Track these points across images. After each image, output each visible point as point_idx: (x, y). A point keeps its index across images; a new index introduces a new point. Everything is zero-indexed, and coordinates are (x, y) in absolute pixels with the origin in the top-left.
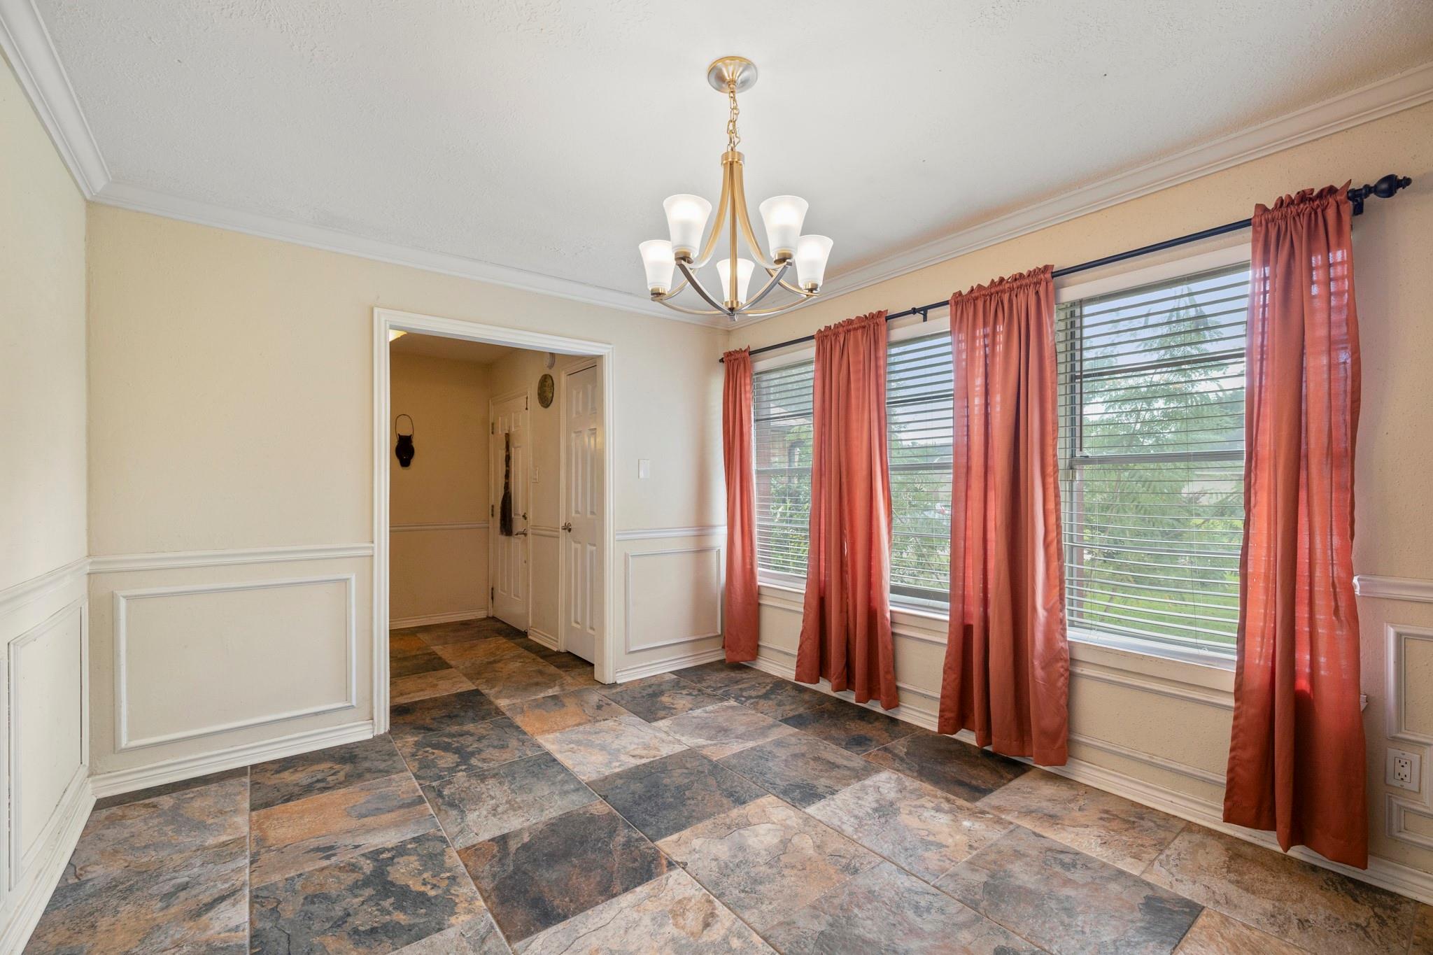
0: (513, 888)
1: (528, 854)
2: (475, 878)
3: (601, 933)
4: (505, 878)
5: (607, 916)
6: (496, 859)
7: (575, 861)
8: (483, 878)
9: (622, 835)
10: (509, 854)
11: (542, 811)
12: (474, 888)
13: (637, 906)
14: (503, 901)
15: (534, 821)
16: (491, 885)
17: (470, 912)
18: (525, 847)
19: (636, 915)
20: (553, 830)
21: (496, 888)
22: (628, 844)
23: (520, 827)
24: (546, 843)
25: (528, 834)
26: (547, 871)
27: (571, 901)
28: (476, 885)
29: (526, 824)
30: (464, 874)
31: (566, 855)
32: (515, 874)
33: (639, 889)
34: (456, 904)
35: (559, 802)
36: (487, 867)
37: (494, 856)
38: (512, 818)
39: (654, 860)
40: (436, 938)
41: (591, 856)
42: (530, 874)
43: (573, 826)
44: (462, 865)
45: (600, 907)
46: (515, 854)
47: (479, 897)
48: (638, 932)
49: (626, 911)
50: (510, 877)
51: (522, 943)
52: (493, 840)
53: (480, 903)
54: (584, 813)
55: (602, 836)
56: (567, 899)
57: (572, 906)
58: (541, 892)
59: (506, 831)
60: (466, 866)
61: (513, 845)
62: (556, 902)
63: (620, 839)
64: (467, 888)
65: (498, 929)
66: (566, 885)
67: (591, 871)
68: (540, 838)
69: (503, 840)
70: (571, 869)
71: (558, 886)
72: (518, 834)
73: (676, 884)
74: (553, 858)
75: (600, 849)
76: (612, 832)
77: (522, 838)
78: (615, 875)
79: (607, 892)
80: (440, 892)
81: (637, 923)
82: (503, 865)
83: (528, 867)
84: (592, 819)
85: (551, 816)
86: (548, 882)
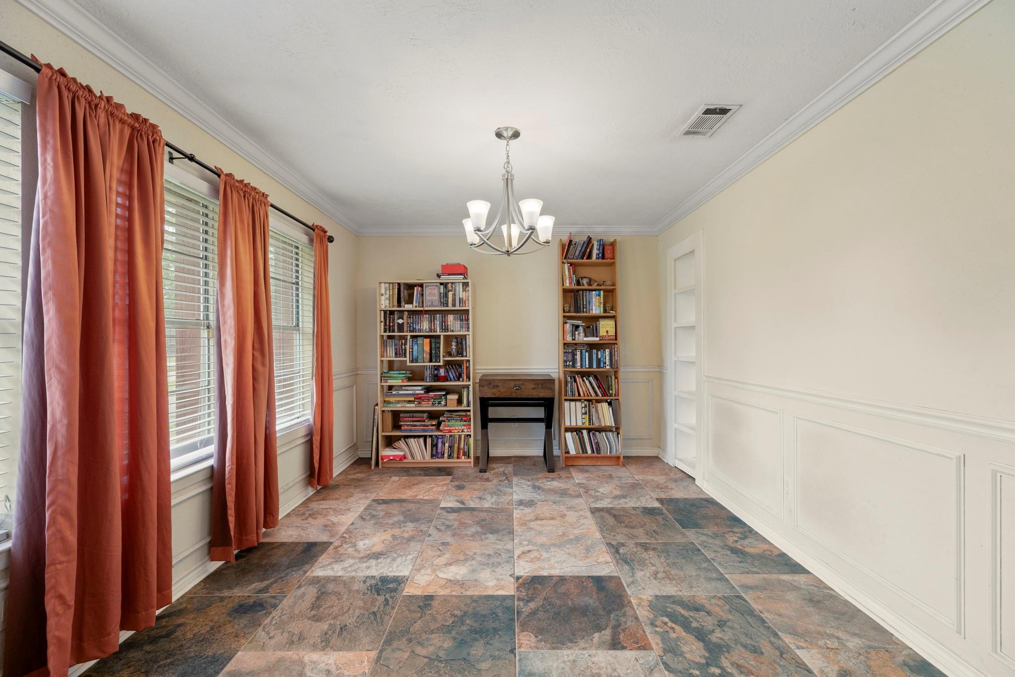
0: (613, 602)
1: (599, 622)
2: (637, 618)
3: (576, 564)
4: (617, 610)
5: (569, 569)
6: (622, 627)
7: (570, 603)
8: (632, 616)
9: (529, 608)
10: (612, 628)
11: (574, 661)
12: (638, 612)
13: (552, 568)
14: (620, 597)
15: (585, 652)
16: (627, 609)
17: (640, 599)
18: (599, 629)
19: (556, 565)
20: (574, 635)
21: (623, 606)
22: (531, 599)
23: (600, 652)
24: (583, 625)
25: (594, 640)
26: (589, 604)
27: (583, 582)
28: (636, 614)
29: (593, 652)
30: (645, 625)
31: (573, 610)
32: (610, 611)
33: (545, 574)
34: (649, 606)
35: (555, 665)
36: (629, 623)
37: (624, 630)
38: (603, 665)
39: (525, 584)
40: (658, 593)
41: (558, 602)
42: (600, 606)
43: (557, 631)
44: (647, 634)
45: (570, 574)
46: (608, 626)
47: (634, 605)
48: (559, 559)
49: (559, 568)
50: (614, 610)
51: (613, 575)
52: (624, 648)
53: (634, 601)
54: (541, 640)
55: (542, 613)
56: (585, 584)
57: (583, 580)
58: (597, 593)
59: (611, 652)
60: (644, 631)
61: (607, 634)
62: (591, 585)
63: (532, 605)
64: (643, 613)
65: (625, 585)
66: (582, 591)
67: (564, 593)
68: (586, 631)
69: (615, 645)
70: (575, 599)
71: (587, 593)
72: (601, 645)
73: (524, 569)
74: (584, 611)
75: (550, 605)
76: (534, 613)
77: (600, 638)
78: (552, 585)
79: (562, 579)
80: (661, 618)
81: (558, 562)
82: (617, 620)
83: (601, 612)
84: (539, 632)
85: (569, 652)
86: (591, 597)
